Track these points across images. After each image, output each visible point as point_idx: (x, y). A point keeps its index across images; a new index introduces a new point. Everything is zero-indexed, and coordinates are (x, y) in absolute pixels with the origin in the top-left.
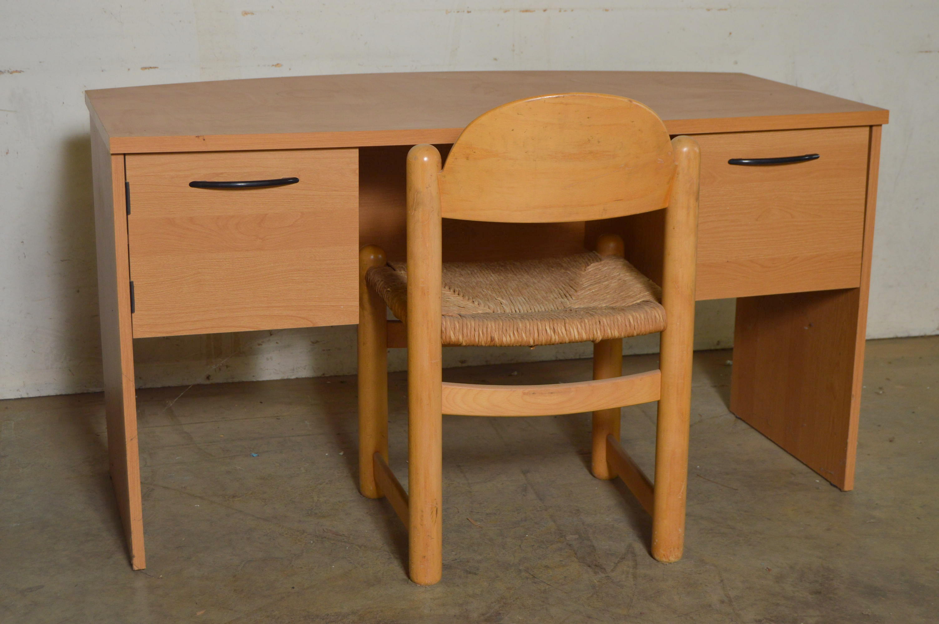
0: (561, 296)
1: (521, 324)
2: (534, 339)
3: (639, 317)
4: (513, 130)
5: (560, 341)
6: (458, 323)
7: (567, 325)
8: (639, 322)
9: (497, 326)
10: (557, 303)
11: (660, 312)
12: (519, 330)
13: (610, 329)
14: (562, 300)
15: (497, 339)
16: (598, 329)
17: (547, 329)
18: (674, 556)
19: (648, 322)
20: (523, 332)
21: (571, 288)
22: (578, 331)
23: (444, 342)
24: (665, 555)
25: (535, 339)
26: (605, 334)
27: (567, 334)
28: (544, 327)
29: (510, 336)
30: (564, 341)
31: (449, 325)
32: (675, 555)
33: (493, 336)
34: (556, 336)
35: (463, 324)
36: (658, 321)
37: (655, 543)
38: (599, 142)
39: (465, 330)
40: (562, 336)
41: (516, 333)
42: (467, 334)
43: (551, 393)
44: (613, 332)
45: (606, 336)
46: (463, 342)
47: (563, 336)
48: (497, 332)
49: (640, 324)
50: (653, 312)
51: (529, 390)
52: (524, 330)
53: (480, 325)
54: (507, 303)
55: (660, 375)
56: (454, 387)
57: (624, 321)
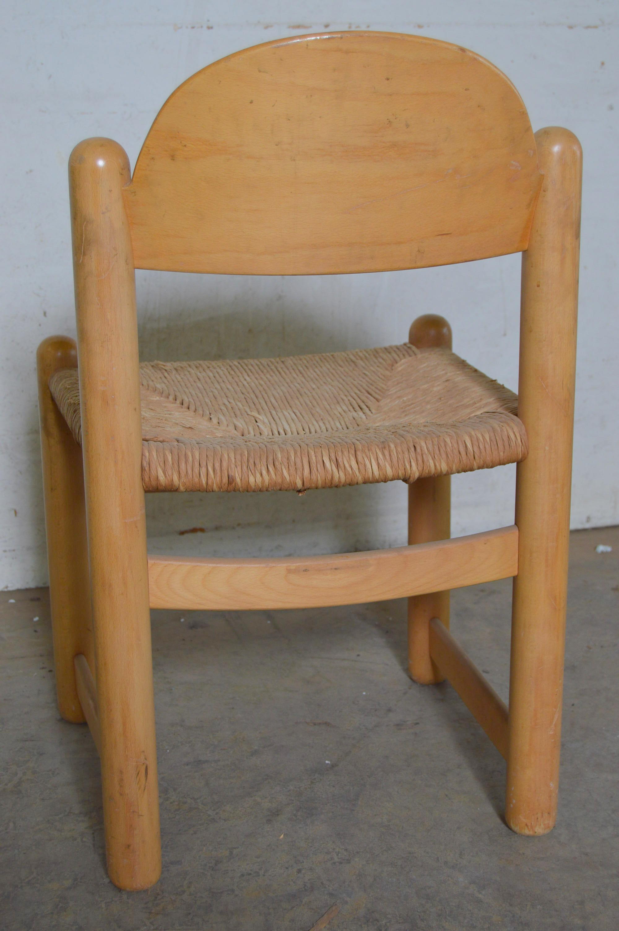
0: (353, 408)
1: (280, 454)
2: (303, 480)
3: (481, 438)
4: (251, 102)
5: (347, 480)
6: (171, 453)
7: (359, 453)
8: (481, 447)
9: (238, 457)
10: (346, 420)
11: (516, 429)
12: (277, 463)
13: (433, 459)
14: (355, 414)
15: (238, 480)
16: (412, 461)
17: (325, 461)
18: (542, 826)
19: (496, 447)
20: (283, 467)
21: (369, 396)
22: (378, 464)
23: (147, 487)
24: (529, 824)
25: (304, 478)
26: (424, 468)
27: (359, 469)
28: (320, 458)
29: (261, 475)
30: (355, 481)
31: (155, 457)
32: (544, 825)
33: (232, 474)
34: (340, 472)
35: (180, 454)
36: (513, 444)
37: (512, 805)
38: (407, 126)
39: (183, 466)
40: (351, 472)
41: (271, 469)
42: (187, 472)
43: (336, 569)
44: (437, 464)
45: (427, 471)
46: (180, 485)
47: (353, 472)
48: (239, 468)
49: (483, 450)
50: (505, 430)
51: (297, 564)
52: (286, 464)
53: (208, 456)
54: (266, 421)
55: (518, 534)
56: (170, 562)
57: (456, 446)
